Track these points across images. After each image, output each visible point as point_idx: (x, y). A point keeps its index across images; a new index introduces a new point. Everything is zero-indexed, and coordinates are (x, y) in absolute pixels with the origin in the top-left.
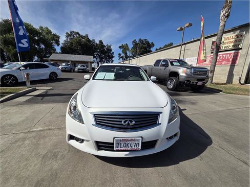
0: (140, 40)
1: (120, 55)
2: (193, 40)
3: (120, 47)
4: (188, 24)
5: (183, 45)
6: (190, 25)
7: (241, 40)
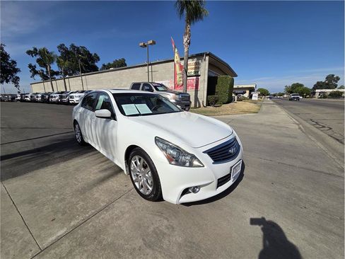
0: (73, 46)
1: (32, 68)
2: (158, 61)
3: (29, 52)
4: (151, 42)
5: (149, 65)
6: (154, 43)
7: (199, 68)
